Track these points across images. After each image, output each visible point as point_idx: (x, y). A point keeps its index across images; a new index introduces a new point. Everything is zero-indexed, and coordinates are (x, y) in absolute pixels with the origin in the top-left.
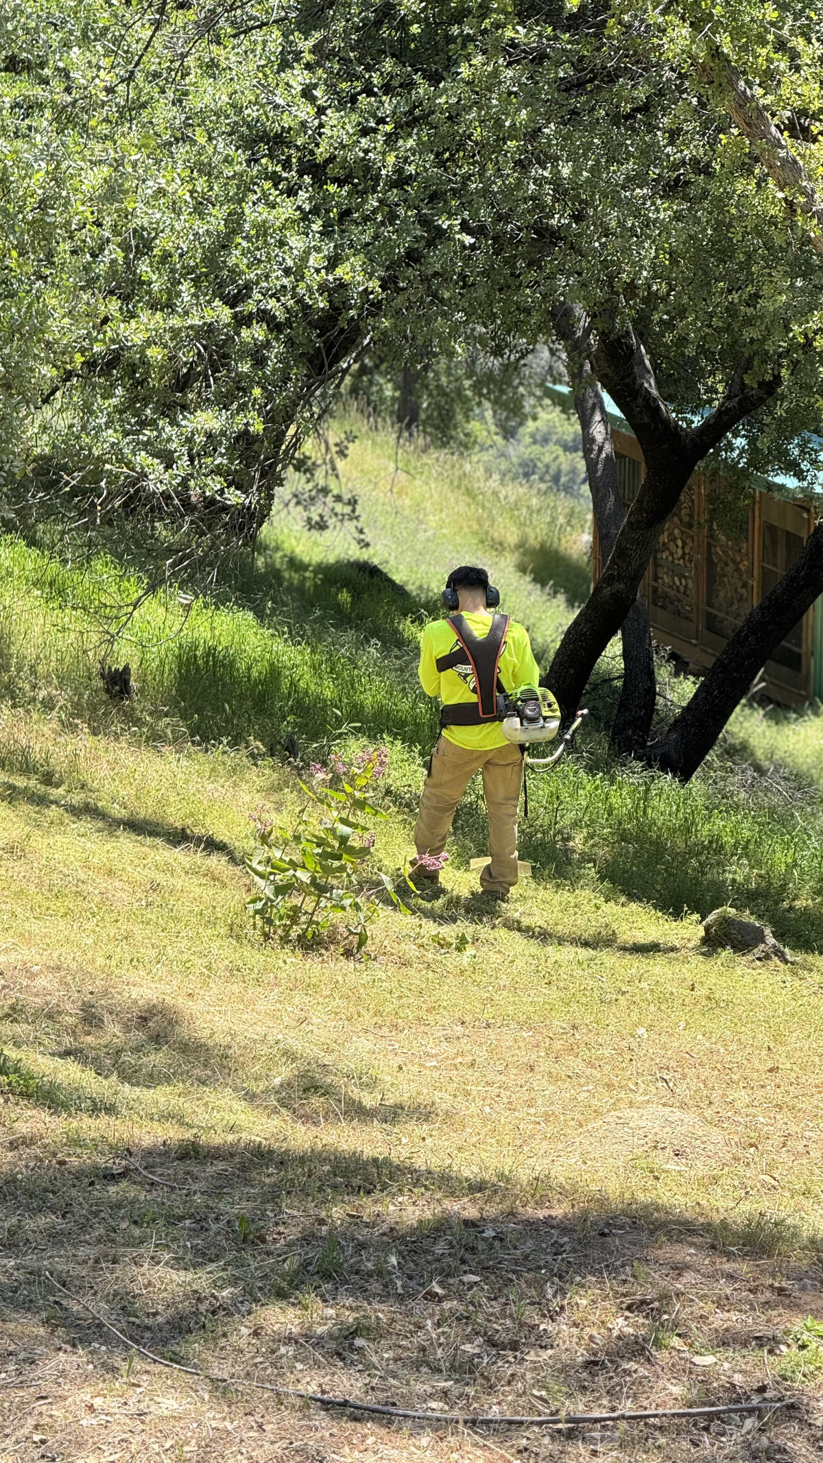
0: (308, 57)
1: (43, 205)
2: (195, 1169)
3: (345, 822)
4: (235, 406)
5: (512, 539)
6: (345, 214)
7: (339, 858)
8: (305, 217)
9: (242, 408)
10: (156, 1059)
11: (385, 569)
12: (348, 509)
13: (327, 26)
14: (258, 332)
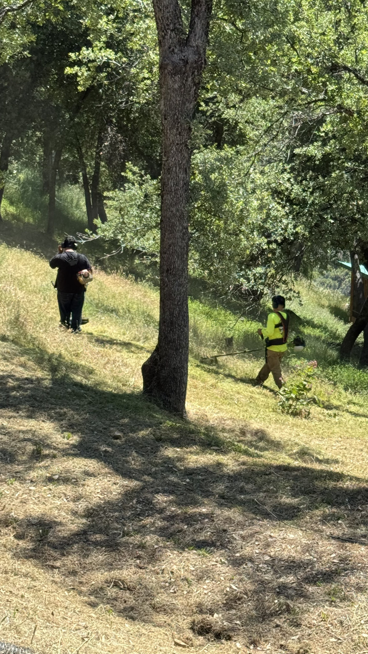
0: (289, 170)
1: (242, 211)
2: (289, 473)
3: (305, 381)
4: (267, 266)
5: (327, 304)
6: (297, 214)
7: (303, 391)
8: (287, 214)
9: (269, 267)
10: (261, 444)
11: (294, 312)
12: (297, 295)
13: (294, 162)
14: (274, 246)
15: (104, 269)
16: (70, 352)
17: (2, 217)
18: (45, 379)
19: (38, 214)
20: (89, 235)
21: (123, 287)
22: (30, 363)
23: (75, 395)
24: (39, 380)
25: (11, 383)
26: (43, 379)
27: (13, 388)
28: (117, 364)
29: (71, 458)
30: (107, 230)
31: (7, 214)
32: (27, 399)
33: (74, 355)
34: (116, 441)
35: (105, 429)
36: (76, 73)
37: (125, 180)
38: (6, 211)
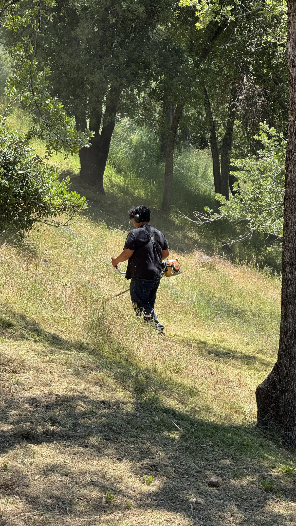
15: (232, 259)
16: (168, 367)
17: (105, 189)
18: (126, 403)
19: (152, 187)
20: (209, 215)
21: (255, 282)
22: (110, 381)
23: (164, 425)
24: (118, 403)
25: (82, 407)
26: (123, 403)
27: (85, 415)
28: (231, 384)
29: (149, 511)
30: (233, 209)
31: (113, 186)
32: (100, 429)
33: (174, 372)
34: (211, 489)
35: (199, 472)
36: (194, 6)
37: (260, 145)
38: (111, 181)
